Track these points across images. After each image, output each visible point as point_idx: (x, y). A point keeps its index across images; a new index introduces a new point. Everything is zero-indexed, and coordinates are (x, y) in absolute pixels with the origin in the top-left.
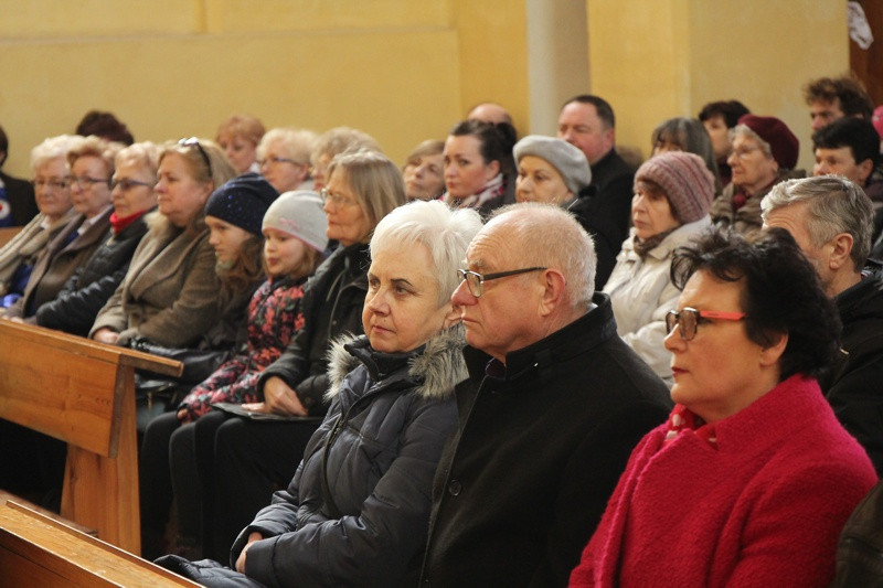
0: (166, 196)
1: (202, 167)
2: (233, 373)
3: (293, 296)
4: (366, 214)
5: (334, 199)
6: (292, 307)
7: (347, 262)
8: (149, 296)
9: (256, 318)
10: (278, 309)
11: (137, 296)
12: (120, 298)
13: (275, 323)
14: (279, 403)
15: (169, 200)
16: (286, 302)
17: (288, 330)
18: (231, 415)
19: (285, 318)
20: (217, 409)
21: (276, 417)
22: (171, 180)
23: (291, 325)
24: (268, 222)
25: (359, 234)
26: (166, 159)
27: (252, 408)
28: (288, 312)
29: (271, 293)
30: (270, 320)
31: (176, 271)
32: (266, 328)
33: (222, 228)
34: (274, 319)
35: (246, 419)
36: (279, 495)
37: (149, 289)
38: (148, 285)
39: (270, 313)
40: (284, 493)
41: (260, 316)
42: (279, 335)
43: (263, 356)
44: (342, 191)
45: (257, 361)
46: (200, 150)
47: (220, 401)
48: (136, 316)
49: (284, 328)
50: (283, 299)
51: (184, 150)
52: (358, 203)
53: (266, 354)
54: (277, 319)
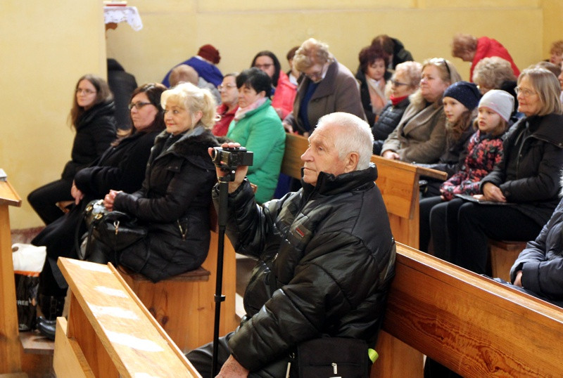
0: (425, 86)
1: (446, 74)
2: (459, 179)
3: (494, 145)
4: (541, 100)
5: (523, 92)
6: (493, 151)
7: (527, 124)
8: (413, 134)
9: (473, 154)
10: (486, 151)
11: (406, 133)
12: (395, 135)
13: (484, 158)
14: (493, 195)
15: (428, 88)
16: (490, 148)
17: (491, 162)
18: (466, 201)
19: (489, 156)
20: (457, 197)
21: (491, 203)
22: (430, 78)
23: (493, 160)
24: (482, 104)
25: (536, 110)
26: (427, 68)
27: (478, 197)
28: (491, 153)
29: (481, 142)
30: (481, 156)
31: (427, 122)
32: (478, 160)
33: (453, 104)
34: (483, 156)
35: (475, 203)
36: (531, 244)
37: (413, 130)
38: (412, 128)
39: (481, 153)
40: (533, 242)
41: (475, 154)
42: (486, 164)
43: (477, 172)
44: (528, 87)
45: (474, 175)
46: (446, 65)
47: (458, 193)
48: (404, 144)
49: (489, 161)
50: (488, 146)
51: (438, 64)
52: (537, 93)
53: (479, 171)
54: (485, 156)
